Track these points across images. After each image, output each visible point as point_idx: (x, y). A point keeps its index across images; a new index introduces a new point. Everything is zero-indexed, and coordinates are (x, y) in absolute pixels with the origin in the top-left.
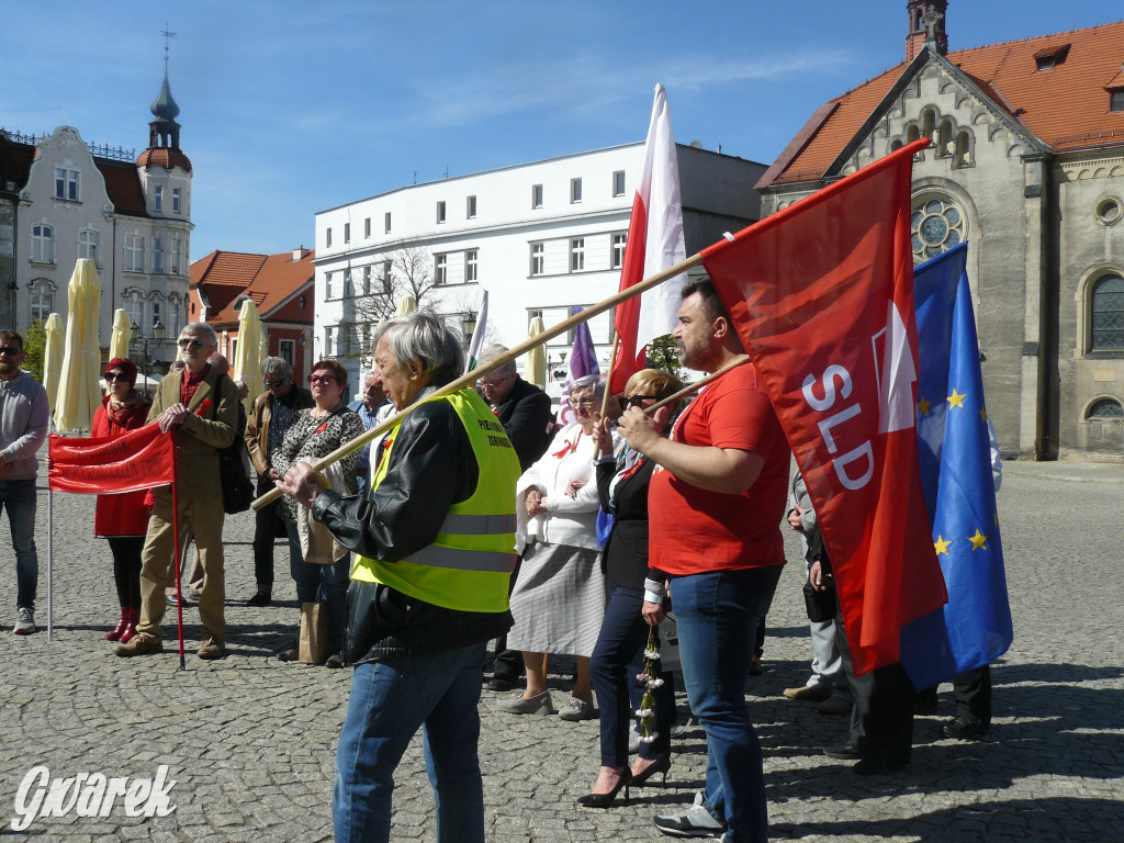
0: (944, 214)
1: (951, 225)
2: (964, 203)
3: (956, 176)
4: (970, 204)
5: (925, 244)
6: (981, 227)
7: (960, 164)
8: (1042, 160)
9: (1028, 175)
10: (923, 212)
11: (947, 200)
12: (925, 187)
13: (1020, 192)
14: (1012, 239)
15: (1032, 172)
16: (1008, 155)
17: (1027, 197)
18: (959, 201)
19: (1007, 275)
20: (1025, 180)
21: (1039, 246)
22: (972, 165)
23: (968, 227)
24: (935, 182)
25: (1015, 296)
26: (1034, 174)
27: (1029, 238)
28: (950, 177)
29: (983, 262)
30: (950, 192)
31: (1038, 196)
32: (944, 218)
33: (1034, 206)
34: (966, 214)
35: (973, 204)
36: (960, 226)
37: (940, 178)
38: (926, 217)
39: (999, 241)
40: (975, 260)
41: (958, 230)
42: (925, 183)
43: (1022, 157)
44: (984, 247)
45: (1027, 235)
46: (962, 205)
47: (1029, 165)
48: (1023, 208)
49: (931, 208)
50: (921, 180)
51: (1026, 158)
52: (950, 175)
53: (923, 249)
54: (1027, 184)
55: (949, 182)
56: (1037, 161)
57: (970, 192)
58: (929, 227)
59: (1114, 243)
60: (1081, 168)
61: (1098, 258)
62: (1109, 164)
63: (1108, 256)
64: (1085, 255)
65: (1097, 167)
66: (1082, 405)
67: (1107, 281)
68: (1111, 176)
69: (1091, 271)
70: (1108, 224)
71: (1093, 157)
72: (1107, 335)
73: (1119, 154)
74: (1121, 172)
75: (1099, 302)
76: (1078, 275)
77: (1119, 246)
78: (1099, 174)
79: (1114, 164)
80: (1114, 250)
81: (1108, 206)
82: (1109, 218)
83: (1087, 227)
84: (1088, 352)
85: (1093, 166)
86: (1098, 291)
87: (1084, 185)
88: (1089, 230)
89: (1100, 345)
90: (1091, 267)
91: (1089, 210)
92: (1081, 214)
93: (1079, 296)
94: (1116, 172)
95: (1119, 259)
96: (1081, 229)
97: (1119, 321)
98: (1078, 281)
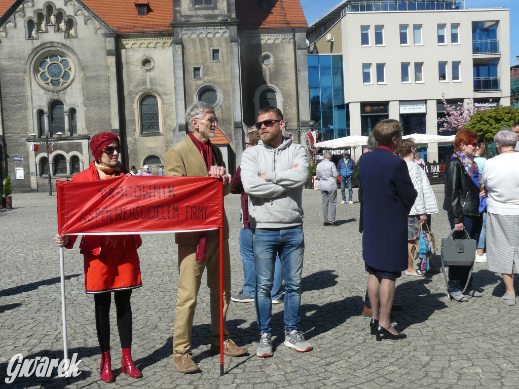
0: (60, 62)
1: (65, 68)
2: (73, 57)
3: (67, 42)
4: (76, 57)
5: (50, 78)
6: (83, 70)
7: (68, 36)
8: (114, 37)
9: (107, 44)
10: (48, 60)
11: (62, 55)
12: (50, 47)
13: (103, 53)
14: (100, 76)
15: (109, 43)
16: (96, 33)
17: (108, 55)
18: (69, 56)
19: (99, 95)
20: (106, 47)
21: (116, 81)
22: (76, 37)
23: (75, 70)
24: (55, 45)
25: (104, 106)
26: (110, 44)
27: (110, 76)
28: (64, 42)
29: (86, 88)
30: (65, 51)
31: (114, 55)
32: (60, 64)
33: (112, 60)
34: (74, 62)
35: (78, 58)
36: (70, 69)
37: (58, 43)
38: (50, 63)
39: (94, 78)
40: (81, 87)
41: (69, 71)
42: (50, 45)
43: (104, 34)
44: (85, 80)
45: (109, 75)
46: (72, 58)
47: (108, 39)
48: (106, 61)
49: (53, 59)
50: (47, 43)
51: (106, 35)
52: (64, 41)
53: (49, 81)
54: (108, 48)
55: (63, 45)
56: (112, 37)
57: (76, 50)
58: (51, 69)
59: (151, 80)
60: (132, 42)
61: (143, 87)
62: (146, 41)
63: (149, 86)
64: (137, 86)
65: (140, 42)
66: (141, 159)
67: (147, 98)
68: (147, 47)
69: (141, 93)
70: (147, 70)
71: (138, 37)
72: (150, 124)
73: (151, 37)
74: (152, 45)
75: (144, 109)
76: (134, 95)
77: (153, 81)
78: (142, 46)
79: (149, 41)
80: (151, 83)
81: (146, 62)
82: (147, 67)
83: (137, 71)
84: (141, 133)
85: (138, 42)
86: (144, 103)
87: (134, 51)
88: (138, 73)
89: (146, 129)
90: (140, 91)
91: (138, 63)
92: (134, 65)
93: (136, 106)
94: (150, 45)
95: (154, 87)
96: (134, 72)
97: (155, 117)
98: (134, 98)
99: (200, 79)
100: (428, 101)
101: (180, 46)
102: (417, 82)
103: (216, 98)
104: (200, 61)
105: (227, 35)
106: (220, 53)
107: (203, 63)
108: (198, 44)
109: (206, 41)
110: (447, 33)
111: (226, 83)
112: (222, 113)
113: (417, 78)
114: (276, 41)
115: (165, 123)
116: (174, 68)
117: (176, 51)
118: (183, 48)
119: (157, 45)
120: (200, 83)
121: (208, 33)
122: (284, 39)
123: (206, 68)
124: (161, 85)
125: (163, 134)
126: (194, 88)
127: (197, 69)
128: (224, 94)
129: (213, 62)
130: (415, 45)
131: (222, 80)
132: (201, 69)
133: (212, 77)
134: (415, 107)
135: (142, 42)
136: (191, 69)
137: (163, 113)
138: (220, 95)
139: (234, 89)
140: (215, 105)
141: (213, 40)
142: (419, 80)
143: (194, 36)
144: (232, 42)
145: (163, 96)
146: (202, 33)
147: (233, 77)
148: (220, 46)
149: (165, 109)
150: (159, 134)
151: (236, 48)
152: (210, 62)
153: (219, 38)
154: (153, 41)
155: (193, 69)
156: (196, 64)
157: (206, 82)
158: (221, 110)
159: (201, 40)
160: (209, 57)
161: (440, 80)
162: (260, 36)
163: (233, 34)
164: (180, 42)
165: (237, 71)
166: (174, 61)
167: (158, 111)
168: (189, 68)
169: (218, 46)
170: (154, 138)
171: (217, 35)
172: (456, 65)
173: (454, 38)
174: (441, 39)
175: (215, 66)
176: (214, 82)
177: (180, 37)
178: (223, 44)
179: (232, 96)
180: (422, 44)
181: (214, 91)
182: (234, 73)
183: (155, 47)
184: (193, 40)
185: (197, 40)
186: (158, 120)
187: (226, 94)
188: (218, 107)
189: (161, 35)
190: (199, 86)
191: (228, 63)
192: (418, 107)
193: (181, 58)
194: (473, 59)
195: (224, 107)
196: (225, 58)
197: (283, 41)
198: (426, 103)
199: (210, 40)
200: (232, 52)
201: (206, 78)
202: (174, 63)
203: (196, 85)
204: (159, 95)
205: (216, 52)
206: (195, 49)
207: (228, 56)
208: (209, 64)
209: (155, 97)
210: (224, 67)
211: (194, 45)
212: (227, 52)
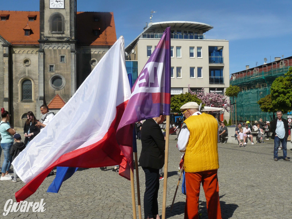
9: (4, 50)
13: (2, 55)
17: (4, 57)
21: (8, 71)
26: (6, 50)
27: (5, 68)
33: (6, 59)
43: (2, 45)
47: (4, 48)
48: (3, 60)
51: (4, 46)
54: (4, 53)
56: (7, 47)
59: (28, 71)
60: (19, 50)
61: (24, 75)
62: (27, 50)
63: (27, 75)
64: (20, 74)
65: (24, 50)
66: (21, 115)
67: (26, 81)
68: (27, 53)
69: (22, 78)
70: (27, 66)
71: (22, 47)
72: (27, 96)
73: (29, 47)
74: (30, 52)
75: (24, 87)
76: (18, 79)
77: (30, 72)
78: (24, 52)
79: (28, 50)
80: (28, 73)
81: (26, 61)
82: (27, 64)
83: (21, 66)
84: (22, 100)
85: (22, 50)
86: (24, 84)
87: (20, 55)
88: (21, 67)
89: (25, 98)
90: (22, 77)
91: (21, 62)
92: (19, 63)
93: (19, 85)
94: (29, 52)
95: (30, 76)
96: (19, 66)
97: (30, 92)
98: (18, 81)
99: (53, 72)
100: (184, 88)
101: (43, 53)
102: (178, 78)
103: (62, 83)
104: (54, 62)
105: (69, 48)
106: (65, 58)
107: (55, 63)
108: (53, 53)
109: (58, 52)
110: (195, 51)
111: (67, 74)
112: (65, 91)
113: (178, 75)
114: (100, 53)
115: (35, 96)
116: (39, 65)
117: (40, 56)
118: (44, 54)
119: (33, 52)
120: (53, 74)
121: (59, 47)
122: (104, 51)
123: (57, 66)
124: (34, 74)
125: (34, 101)
126: (49, 77)
127: (51, 66)
128: (66, 80)
129: (60, 63)
130: (177, 57)
131: (65, 73)
132: (54, 66)
133: (60, 71)
134: (176, 91)
135: (25, 50)
136: (48, 66)
137: (35, 89)
138: (64, 81)
139: (72, 78)
140: (61, 86)
141: (61, 51)
142: (180, 77)
143: (51, 48)
144: (71, 52)
145: (35, 81)
146: (55, 46)
147: (72, 72)
148: (65, 54)
149: (36, 88)
150: (31, 101)
151: (73, 55)
152: (59, 63)
153: (65, 50)
154: (31, 50)
155: (49, 66)
156: (51, 63)
157: (56, 74)
158: (64, 89)
159: (55, 50)
160: (58, 60)
161: (190, 77)
162: (91, 50)
163: (72, 48)
164: (43, 51)
165: (74, 68)
166: (39, 61)
167: (32, 88)
168: (47, 66)
169: (64, 54)
170: (28, 103)
171: (64, 48)
172: (199, 69)
173: (199, 54)
174: (192, 55)
175: (62, 65)
176: (61, 74)
177: (43, 48)
178: (67, 53)
179: (70, 82)
180: (181, 57)
181: (61, 79)
182: (72, 69)
183: (32, 53)
184: (50, 50)
185: (53, 50)
186: (32, 93)
187: (67, 81)
188: (62, 88)
189: (35, 47)
190: (52, 76)
191: (69, 64)
192: (178, 91)
193: (43, 60)
194: (209, 66)
195: (65, 88)
196: (68, 61)
197: (104, 52)
198: (183, 90)
199: (60, 51)
200: (71, 58)
201: (56, 72)
202: (39, 63)
203: (50, 75)
204: (33, 80)
205: (62, 57)
206: (51, 55)
207: (69, 60)
208: (58, 64)
209: (30, 81)
210: (67, 66)
211: (51, 53)
212: (69, 58)
